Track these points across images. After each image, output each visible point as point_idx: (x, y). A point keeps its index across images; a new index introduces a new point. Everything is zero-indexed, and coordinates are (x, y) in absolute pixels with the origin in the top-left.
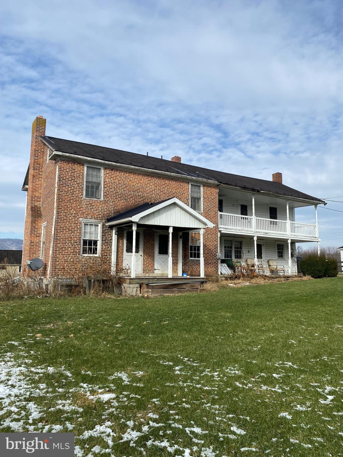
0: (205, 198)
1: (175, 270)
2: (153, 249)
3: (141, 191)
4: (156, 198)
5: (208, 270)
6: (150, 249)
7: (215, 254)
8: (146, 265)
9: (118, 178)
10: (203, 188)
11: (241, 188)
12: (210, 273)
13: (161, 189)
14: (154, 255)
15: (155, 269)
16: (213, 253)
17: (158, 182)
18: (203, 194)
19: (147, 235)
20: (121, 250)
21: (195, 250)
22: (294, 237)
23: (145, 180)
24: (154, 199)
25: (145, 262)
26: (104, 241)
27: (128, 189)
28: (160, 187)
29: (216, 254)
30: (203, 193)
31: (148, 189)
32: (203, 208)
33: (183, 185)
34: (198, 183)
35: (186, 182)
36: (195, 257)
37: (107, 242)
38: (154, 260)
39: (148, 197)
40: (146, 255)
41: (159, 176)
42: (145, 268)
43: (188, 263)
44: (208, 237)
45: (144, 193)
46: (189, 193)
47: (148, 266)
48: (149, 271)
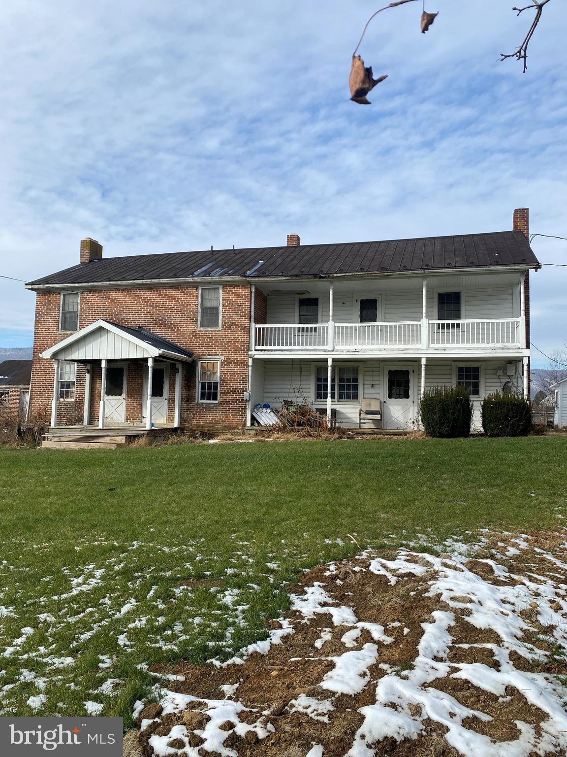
0: (225, 306)
1: (170, 418)
2: (140, 390)
3: (126, 313)
4: (146, 319)
5: (227, 419)
6: (136, 390)
7: (241, 393)
8: (130, 411)
9: (96, 301)
10: (223, 291)
11: (289, 278)
12: (232, 424)
13: (154, 304)
14: (141, 398)
15: (143, 417)
16: (238, 391)
17: (149, 295)
18: (223, 300)
19: (133, 371)
20: (99, 392)
21: (209, 388)
22: (436, 352)
23: (132, 296)
24: (143, 321)
25: (129, 407)
26: (79, 382)
27: (108, 313)
28: (152, 302)
29: (243, 393)
30: (223, 298)
31: (135, 308)
32: (223, 323)
33: (188, 292)
34: (214, 284)
35: (193, 287)
36: (209, 399)
37: (81, 382)
38: (141, 405)
39: (135, 319)
40: (130, 398)
41: (151, 287)
42: (129, 415)
43: (193, 408)
44: (229, 367)
45: (130, 315)
46: (197, 302)
47: (135, 413)
48: (134, 419)
